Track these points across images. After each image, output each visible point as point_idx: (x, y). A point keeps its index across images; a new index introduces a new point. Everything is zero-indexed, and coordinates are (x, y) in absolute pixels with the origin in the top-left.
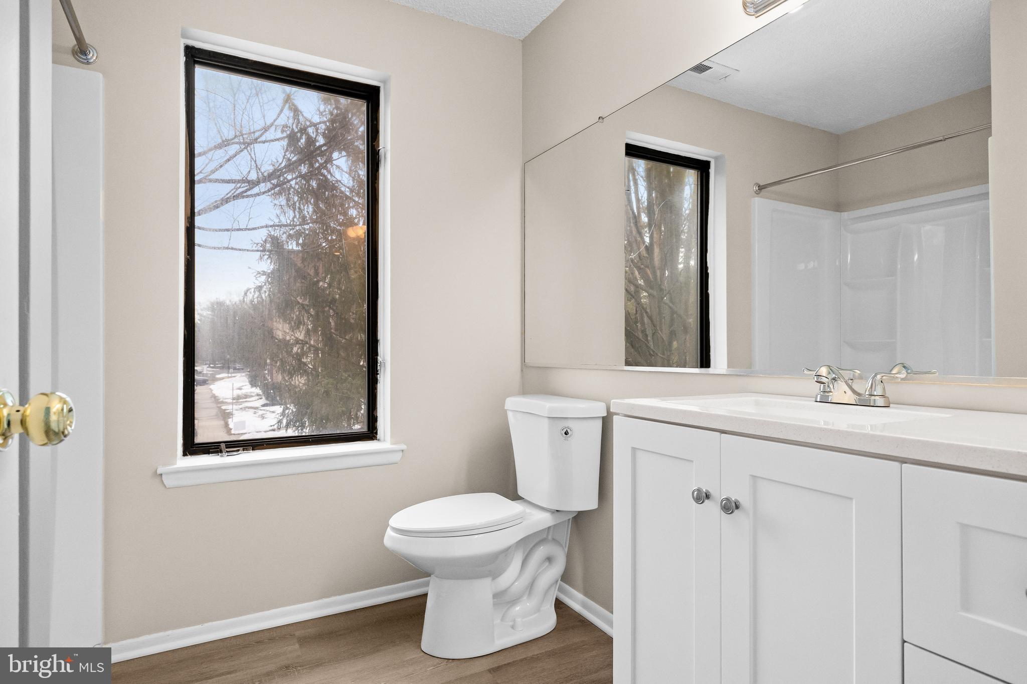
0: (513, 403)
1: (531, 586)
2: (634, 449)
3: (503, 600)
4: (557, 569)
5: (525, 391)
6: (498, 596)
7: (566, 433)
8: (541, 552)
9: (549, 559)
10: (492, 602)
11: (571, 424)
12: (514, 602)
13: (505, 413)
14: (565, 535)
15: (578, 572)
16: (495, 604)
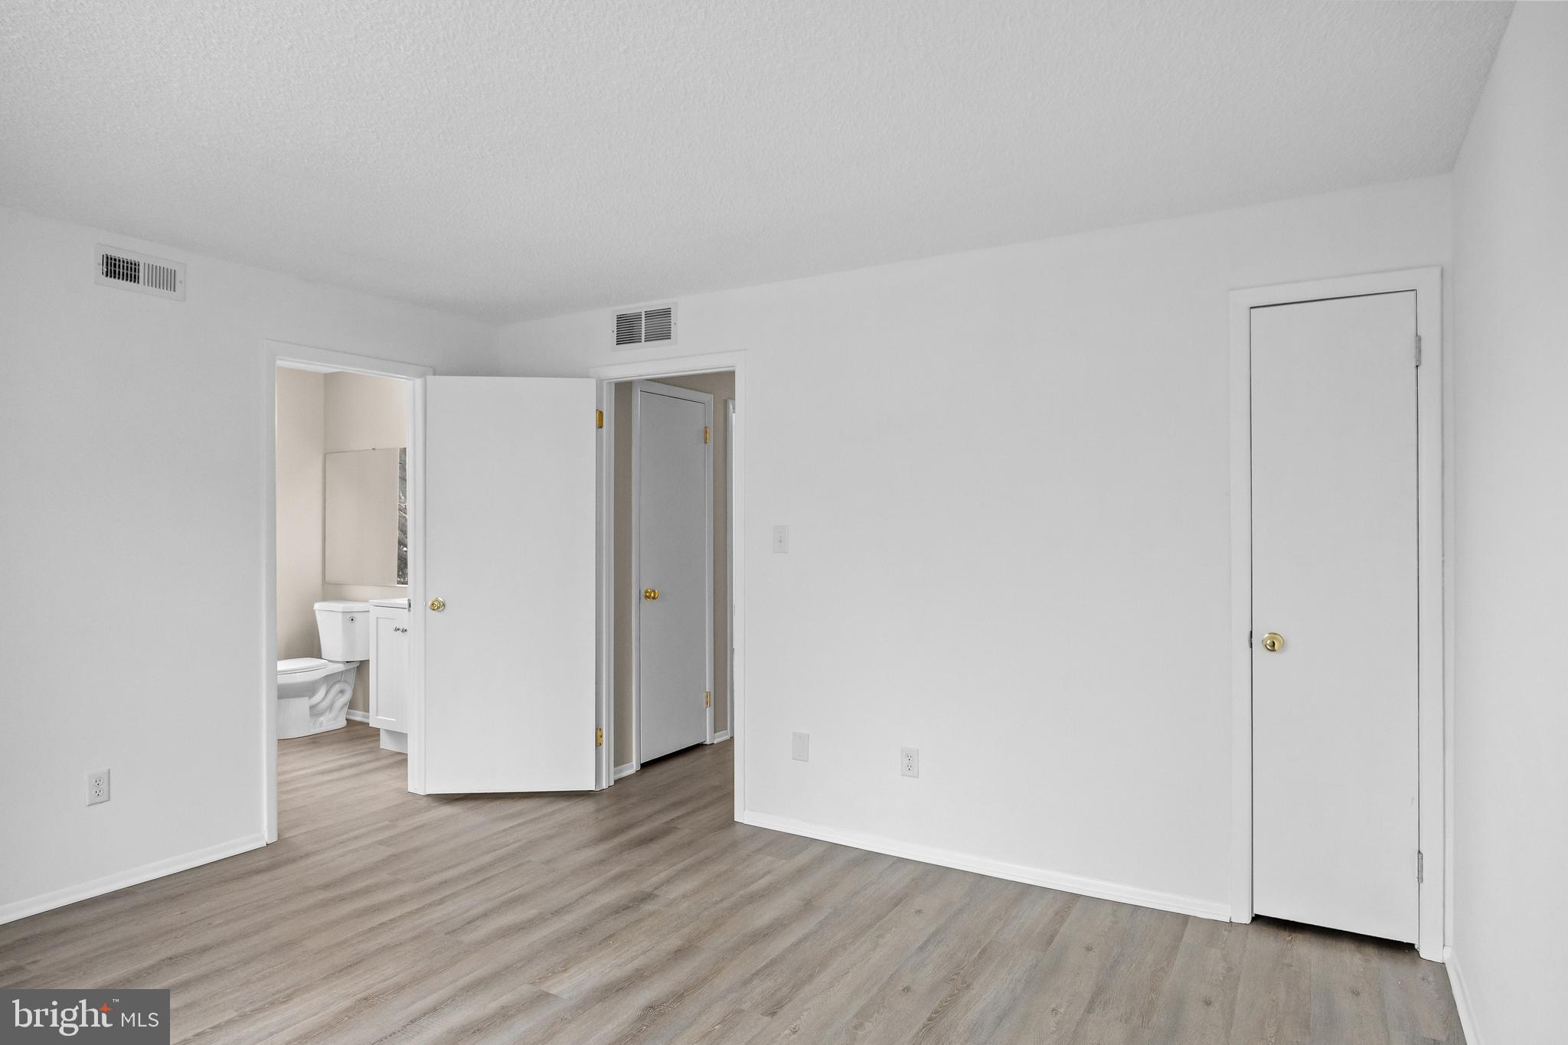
0: (317, 606)
1: (331, 707)
2: (377, 618)
3: (315, 712)
4: (346, 697)
5: (324, 599)
6: (312, 708)
7: (352, 620)
8: (337, 688)
9: (342, 692)
10: (309, 713)
11: (355, 615)
12: (321, 714)
13: (313, 613)
14: (352, 678)
15: (360, 702)
16: (311, 715)
